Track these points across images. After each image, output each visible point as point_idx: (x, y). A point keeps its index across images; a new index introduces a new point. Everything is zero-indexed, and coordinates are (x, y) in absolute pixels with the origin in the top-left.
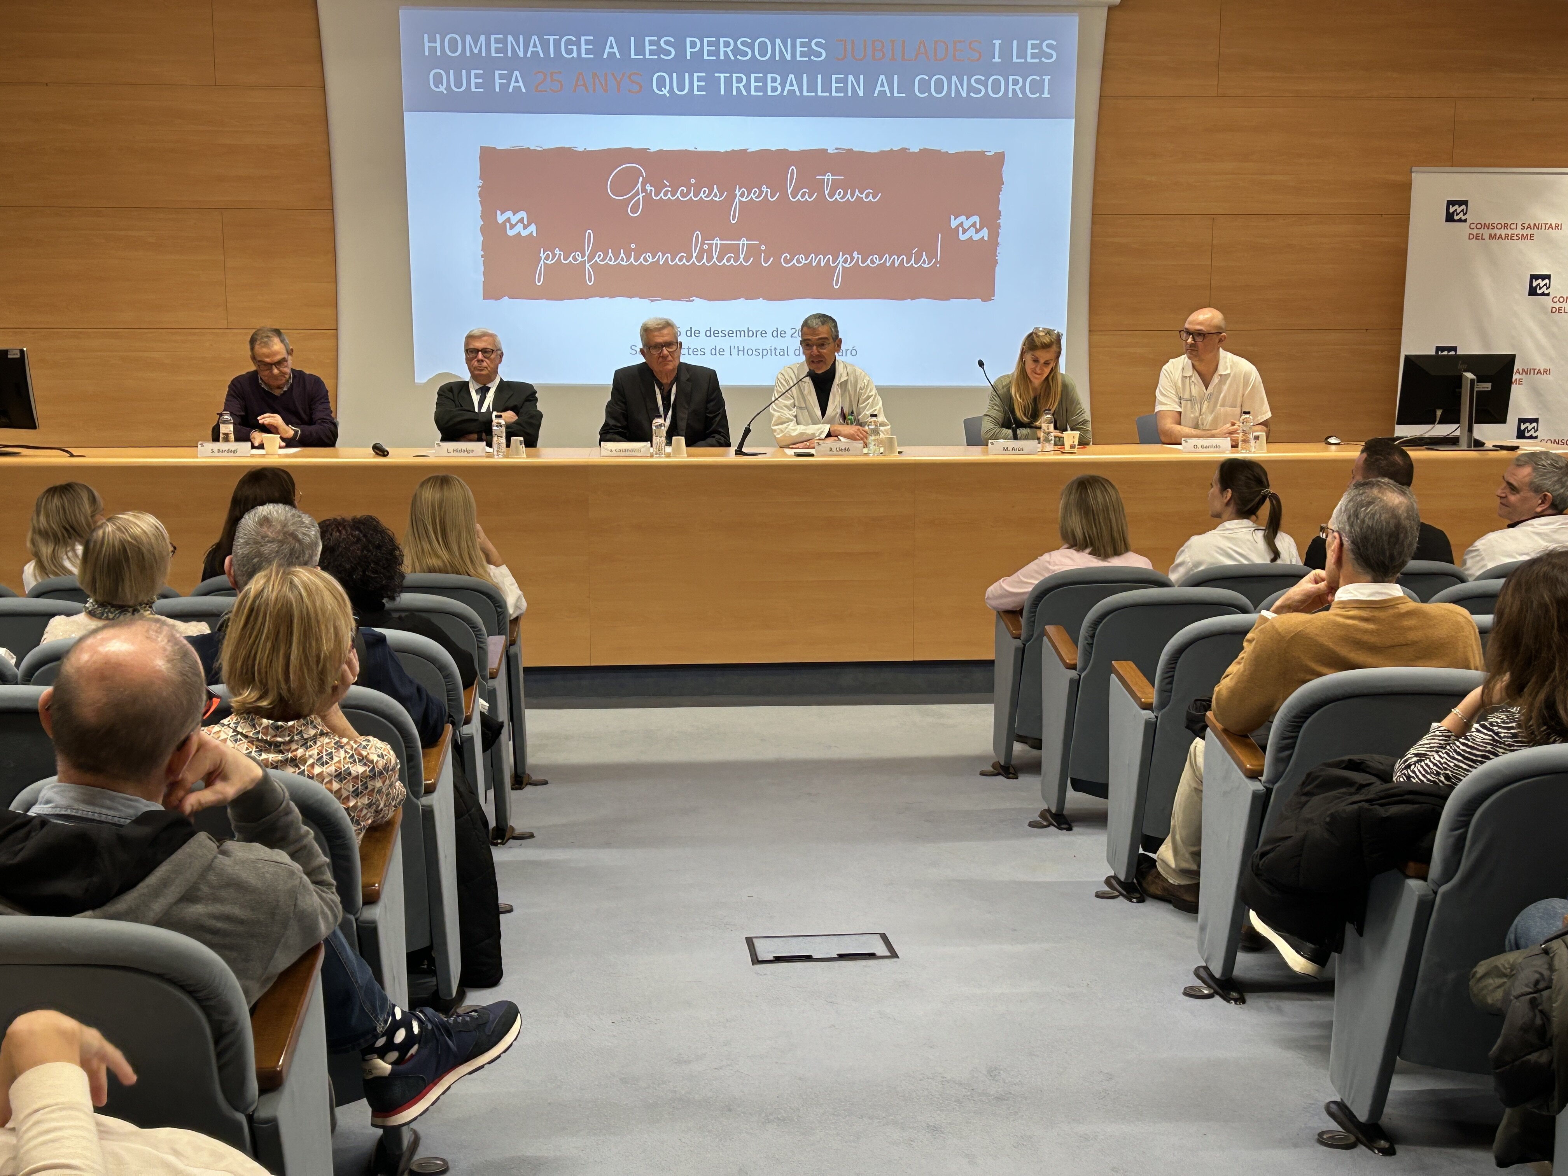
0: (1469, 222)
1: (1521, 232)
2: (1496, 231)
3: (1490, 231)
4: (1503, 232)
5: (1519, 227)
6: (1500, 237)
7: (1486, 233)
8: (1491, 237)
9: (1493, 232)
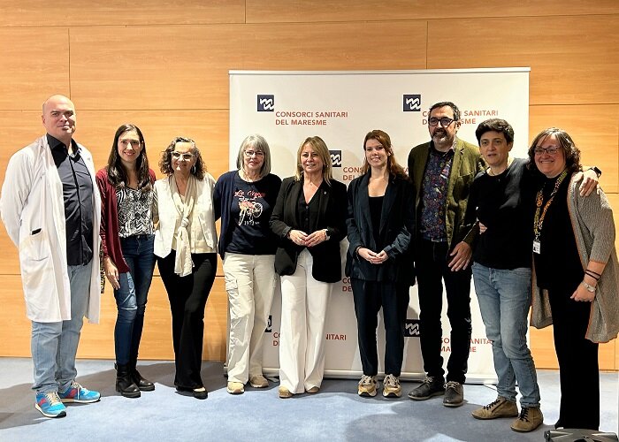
0: (275, 112)
1: (316, 119)
2: (296, 118)
3: (292, 118)
4: (302, 119)
5: (314, 115)
6: (300, 122)
7: (289, 119)
8: (294, 122)
9: (294, 119)
